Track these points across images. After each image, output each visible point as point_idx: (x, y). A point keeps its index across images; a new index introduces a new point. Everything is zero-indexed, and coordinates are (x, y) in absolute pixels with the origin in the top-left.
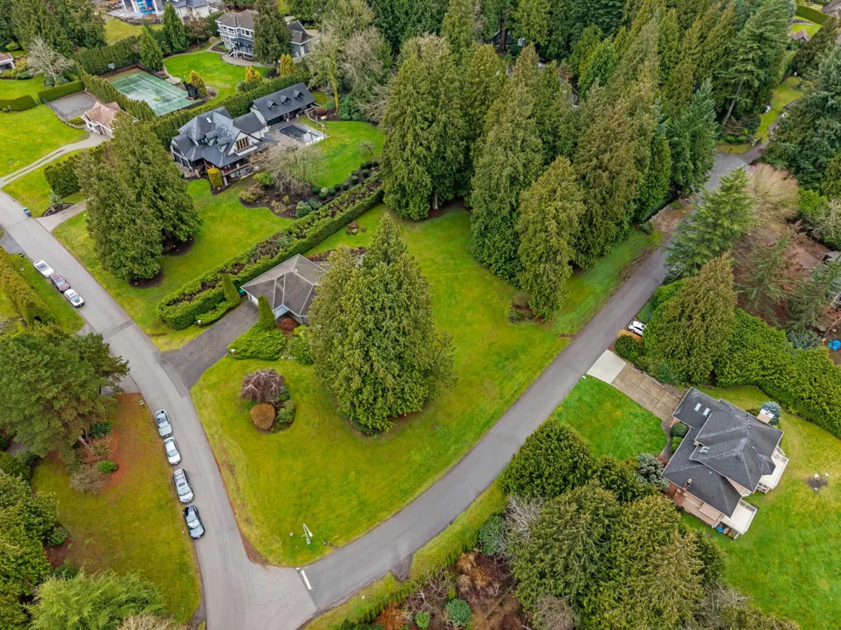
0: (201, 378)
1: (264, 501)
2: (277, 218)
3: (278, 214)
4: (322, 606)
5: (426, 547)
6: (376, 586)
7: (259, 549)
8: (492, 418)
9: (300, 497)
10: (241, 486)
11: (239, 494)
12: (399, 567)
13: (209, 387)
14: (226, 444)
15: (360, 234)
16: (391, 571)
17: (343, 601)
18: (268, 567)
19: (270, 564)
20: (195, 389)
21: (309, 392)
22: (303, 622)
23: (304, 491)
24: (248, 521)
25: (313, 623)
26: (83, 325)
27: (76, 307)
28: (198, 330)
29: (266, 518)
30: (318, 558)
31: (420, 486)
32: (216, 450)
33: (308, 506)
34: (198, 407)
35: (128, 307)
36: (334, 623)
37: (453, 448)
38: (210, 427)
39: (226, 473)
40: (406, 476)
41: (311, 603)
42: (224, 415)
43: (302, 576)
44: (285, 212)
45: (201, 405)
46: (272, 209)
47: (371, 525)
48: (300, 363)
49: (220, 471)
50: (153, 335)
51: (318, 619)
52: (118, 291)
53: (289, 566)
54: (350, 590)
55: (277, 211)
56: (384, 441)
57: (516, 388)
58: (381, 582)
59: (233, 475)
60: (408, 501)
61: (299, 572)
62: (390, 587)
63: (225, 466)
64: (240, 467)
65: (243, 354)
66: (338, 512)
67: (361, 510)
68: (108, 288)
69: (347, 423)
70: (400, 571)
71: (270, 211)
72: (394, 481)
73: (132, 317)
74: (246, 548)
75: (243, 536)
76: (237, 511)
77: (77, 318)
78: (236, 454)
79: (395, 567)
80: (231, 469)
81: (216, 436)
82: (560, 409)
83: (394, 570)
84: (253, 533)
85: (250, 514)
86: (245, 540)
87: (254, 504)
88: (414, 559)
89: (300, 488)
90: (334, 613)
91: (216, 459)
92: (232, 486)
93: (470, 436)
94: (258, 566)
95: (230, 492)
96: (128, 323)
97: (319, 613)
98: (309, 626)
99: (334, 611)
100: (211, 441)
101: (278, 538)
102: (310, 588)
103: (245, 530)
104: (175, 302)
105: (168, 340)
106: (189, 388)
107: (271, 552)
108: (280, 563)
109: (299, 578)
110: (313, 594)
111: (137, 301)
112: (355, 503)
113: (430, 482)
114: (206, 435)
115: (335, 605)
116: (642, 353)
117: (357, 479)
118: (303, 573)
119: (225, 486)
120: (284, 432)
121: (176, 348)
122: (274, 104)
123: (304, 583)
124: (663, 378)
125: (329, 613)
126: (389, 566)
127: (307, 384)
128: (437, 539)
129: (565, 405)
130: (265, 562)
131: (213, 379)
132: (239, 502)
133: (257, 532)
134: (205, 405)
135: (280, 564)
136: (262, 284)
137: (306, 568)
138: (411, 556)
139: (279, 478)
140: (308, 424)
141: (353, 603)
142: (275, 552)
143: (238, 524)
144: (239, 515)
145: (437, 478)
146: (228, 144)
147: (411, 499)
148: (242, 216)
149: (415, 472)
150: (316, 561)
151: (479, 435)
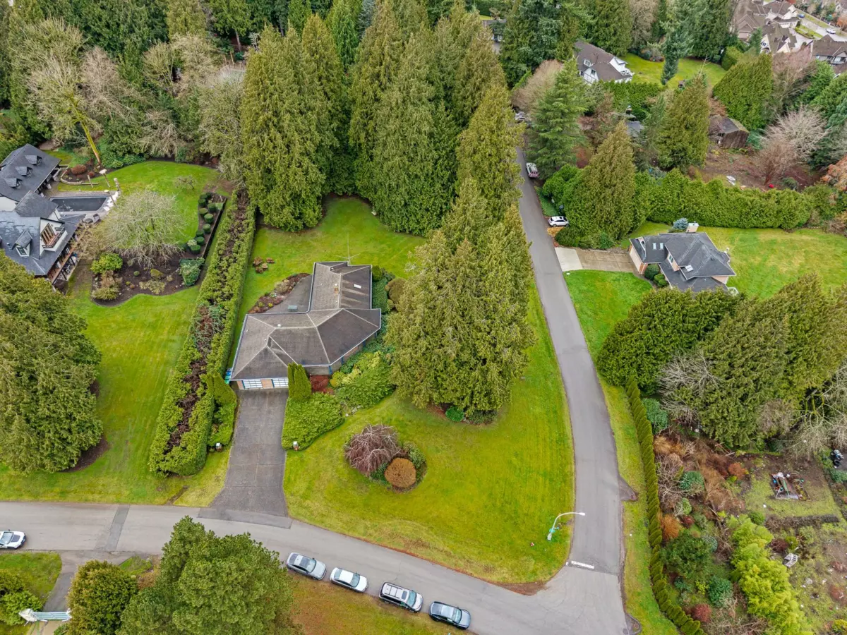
0: (287, 495)
1: (480, 543)
2: (165, 298)
3: (161, 294)
4: (616, 569)
5: (620, 463)
6: (628, 519)
7: (524, 580)
8: (546, 343)
9: (502, 511)
10: (446, 549)
11: (453, 557)
12: (622, 493)
13: (305, 497)
14: (387, 530)
15: (271, 267)
16: (623, 500)
17: (623, 551)
18: (548, 584)
19: (546, 582)
20: (292, 510)
21: (407, 425)
22: (620, 594)
23: (498, 504)
24: (488, 569)
25: (626, 586)
26: (58, 558)
27: (19, 547)
28: (221, 457)
29: (498, 553)
30: (569, 542)
31: (564, 428)
32: (386, 542)
33: (516, 512)
34: (318, 521)
35: (97, 497)
36: (638, 572)
37: (550, 384)
38: (354, 529)
39: (421, 551)
40: (548, 429)
41: (607, 576)
42: (353, 507)
43: (577, 566)
44: (166, 287)
45: (319, 518)
46: (147, 291)
47: (571, 484)
48: (370, 407)
49: (413, 555)
50: (172, 500)
51: (626, 581)
52: (57, 489)
53: (559, 569)
54: (617, 539)
55: (157, 291)
56: (504, 416)
57: (535, 312)
58: (627, 514)
59: (428, 547)
60: (571, 445)
61: (570, 565)
62: (635, 511)
63: (412, 548)
64: (425, 536)
65: (308, 439)
66: (539, 497)
67: (551, 480)
68: (36, 497)
69: (465, 425)
70: (627, 494)
71: (148, 296)
72: (544, 440)
73: (118, 502)
74: (515, 590)
75: (499, 584)
76: (469, 571)
77: (39, 558)
78: (407, 529)
79: (621, 495)
80: (419, 543)
81: (371, 531)
82: (577, 306)
83: (623, 498)
84: (503, 574)
85: (483, 563)
86: (504, 585)
87: (476, 552)
88: (625, 478)
89: (494, 505)
90: (629, 564)
91: (395, 549)
92: (439, 557)
93: (550, 367)
94: (540, 593)
95: (446, 563)
96: (123, 511)
97: (621, 577)
98: (626, 592)
99: (627, 563)
100: (372, 538)
101: (525, 558)
102: (592, 567)
103: (494, 578)
104: (173, 442)
105: (199, 491)
106: (286, 515)
107: (534, 572)
108: (550, 574)
109: (576, 569)
110: (601, 568)
111: (101, 482)
112: (541, 479)
113: (566, 418)
114: (359, 539)
115: (623, 560)
116: (582, 234)
117: (522, 460)
118: (574, 562)
119: (434, 562)
120: (427, 474)
121: (219, 490)
122: (18, 180)
123: (584, 568)
124: (604, 245)
125: (626, 570)
126: (616, 498)
127: (396, 420)
128: (619, 452)
129: (576, 301)
130: (541, 585)
131: (301, 486)
132: (461, 563)
133: (505, 570)
134: (323, 516)
135: (552, 575)
136: (254, 361)
137: (571, 556)
138: (620, 478)
139: (468, 513)
140: (438, 451)
141: (630, 545)
142: (537, 569)
143: (484, 580)
144: (476, 572)
145: (566, 412)
146: (31, 243)
147: (570, 441)
148: (119, 318)
149: (549, 421)
150: (571, 546)
151: (554, 361)
